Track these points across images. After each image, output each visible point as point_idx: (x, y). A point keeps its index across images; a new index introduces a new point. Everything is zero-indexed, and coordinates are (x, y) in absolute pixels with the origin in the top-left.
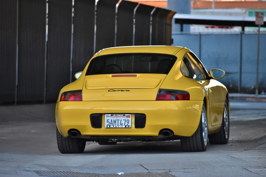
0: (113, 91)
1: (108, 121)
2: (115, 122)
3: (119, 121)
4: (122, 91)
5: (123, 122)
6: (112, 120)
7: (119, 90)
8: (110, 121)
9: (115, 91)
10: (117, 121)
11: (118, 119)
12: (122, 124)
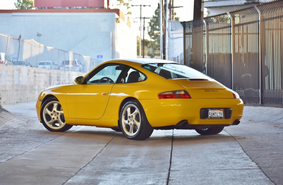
0: (208, 91)
1: (210, 114)
2: (214, 114)
3: (216, 114)
4: (213, 91)
5: (218, 114)
6: (212, 113)
7: (211, 91)
8: (211, 114)
9: (209, 91)
10: (215, 114)
11: (215, 112)
12: (218, 116)
